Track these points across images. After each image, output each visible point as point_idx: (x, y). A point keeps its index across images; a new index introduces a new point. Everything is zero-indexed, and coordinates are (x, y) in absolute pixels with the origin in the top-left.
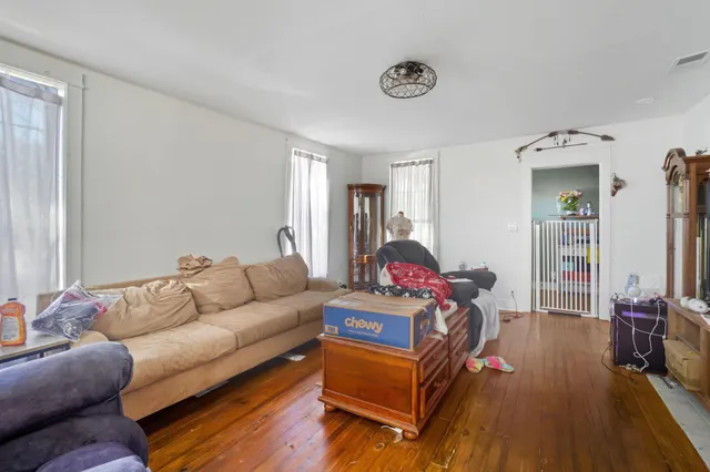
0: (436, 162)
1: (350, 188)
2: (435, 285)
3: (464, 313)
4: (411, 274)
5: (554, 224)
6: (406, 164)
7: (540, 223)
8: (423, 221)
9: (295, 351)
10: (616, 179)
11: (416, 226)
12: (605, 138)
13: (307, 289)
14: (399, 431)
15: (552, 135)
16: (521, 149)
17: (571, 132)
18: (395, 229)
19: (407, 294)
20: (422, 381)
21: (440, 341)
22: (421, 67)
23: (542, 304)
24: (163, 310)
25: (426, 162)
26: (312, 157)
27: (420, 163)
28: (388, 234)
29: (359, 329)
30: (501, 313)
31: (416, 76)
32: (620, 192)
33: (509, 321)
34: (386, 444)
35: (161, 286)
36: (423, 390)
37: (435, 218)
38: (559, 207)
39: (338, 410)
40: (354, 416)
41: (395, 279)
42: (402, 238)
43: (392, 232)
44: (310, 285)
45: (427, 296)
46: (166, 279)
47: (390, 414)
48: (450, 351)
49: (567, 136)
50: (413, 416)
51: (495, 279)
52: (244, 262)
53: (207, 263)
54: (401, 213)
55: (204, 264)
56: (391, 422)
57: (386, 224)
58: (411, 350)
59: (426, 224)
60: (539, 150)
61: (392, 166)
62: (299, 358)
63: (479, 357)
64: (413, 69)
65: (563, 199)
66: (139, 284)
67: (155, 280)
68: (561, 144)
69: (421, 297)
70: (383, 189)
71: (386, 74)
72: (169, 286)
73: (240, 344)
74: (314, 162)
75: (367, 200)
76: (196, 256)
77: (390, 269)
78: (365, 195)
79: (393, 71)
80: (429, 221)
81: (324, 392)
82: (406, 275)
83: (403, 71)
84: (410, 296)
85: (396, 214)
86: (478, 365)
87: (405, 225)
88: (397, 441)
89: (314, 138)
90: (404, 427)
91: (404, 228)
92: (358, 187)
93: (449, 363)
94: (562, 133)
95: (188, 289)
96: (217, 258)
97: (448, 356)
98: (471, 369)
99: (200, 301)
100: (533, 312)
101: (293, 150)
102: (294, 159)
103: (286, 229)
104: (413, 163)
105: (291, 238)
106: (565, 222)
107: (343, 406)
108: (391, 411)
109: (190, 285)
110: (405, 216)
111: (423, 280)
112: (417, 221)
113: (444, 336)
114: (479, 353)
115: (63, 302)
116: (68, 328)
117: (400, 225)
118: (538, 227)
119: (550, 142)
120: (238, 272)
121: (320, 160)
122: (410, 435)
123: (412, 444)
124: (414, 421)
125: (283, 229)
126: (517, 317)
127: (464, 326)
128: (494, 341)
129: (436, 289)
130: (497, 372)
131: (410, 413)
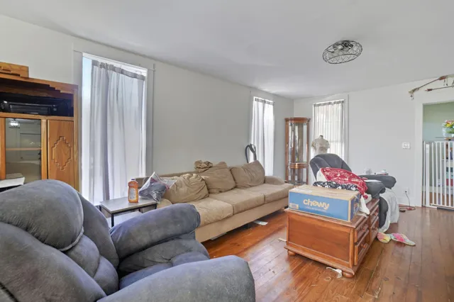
0: (347, 102)
1: (287, 120)
2: (357, 183)
3: (376, 203)
4: (339, 175)
5: (439, 144)
6: (324, 104)
7: (430, 143)
8: (336, 141)
9: (262, 219)
11: (332, 145)
13: (264, 182)
14: (339, 271)
15: (442, 78)
16: (414, 90)
18: (318, 146)
19: (340, 187)
20: (356, 241)
21: (365, 218)
22: (351, 43)
23: (431, 202)
24: (192, 190)
25: (338, 103)
26: (265, 102)
27: (335, 103)
28: (312, 150)
29: (313, 206)
30: (400, 206)
31: (347, 48)
33: (404, 211)
34: (332, 278)
35: (189, 177)
36: (357, 247)
37: (346, 139)
38: (444, 131)
39: (296, 255)
40: (308, 259)
41: (328, 178)
42: (322, 153)
43: (315, 148)
44: (266, 181)
45: (354, 189)
46: (191, 173)
47: (334, 260)
48: (370, 225)
50: (350, 262)
51: (395, 182)
52: (229, 165)
53: (211, 165)
54: (322, 136)
55: (209, 166)
56: (335, 265)
57: (311, 143)
58: (349, 221)
59: (339, 144)
60: (429, 90)
61: (315, 105)
62: (264, 224)
63: (386, 233)
64: (346, 44)
65: (448, 125)
66: (179, 175)
67: (186, 173)
68: (450, 84)
69: (350, 189)
70: (308, 121)
71: (327, 50)
72: (193, 178)
73: (236, 212)
74: (266, 105)
75: (297, 128)
76: (203, 161)
77: (323, 172)
78: (296, 124)
79: (332, 47)
80: (341, 142)
81: (288, 244)
82: (336, 176)
83: (340, 47)
84: (342, 188)
85: (318, 136)
86: (387, 238)
87: (324, 144)
88: (339, 277)
89: (266, 90)
90: (344, 269)
91: (324, 146)
92: (291, 119)
93: (369, 233)
94: (452, 76)
95: (203, 179)
96: (215, 162)
97: (368, 229)
98: (382, 240)
99: (209, 186)
100: (423, 207)
101: (254, 98)
102: (255, 103)
103: (250, 146)
104: (330, 103)
105: (254, 152)
106: (449, 142)
107: (300, 252)
108: (335, 258)
109: (203, 177)
110: (324, 138)
111: (347, 179)
112: (333, 142)
113: (367, 215)
114: (385, 230)
115: (151, 183)
116: (155, 196)
117: (321, 144)
118: (428, 146)
119: (440, 84)
120: (227, 171)
121: (269, 103)
122: (347, 274)
123: (350, 280)
124: (351, 266)
125: (248, 146)
126: (410, 209)
127: (376, 211)
128: (395, 223)
129: (358, 185)
130: (401, 244)
131: (348, 261)
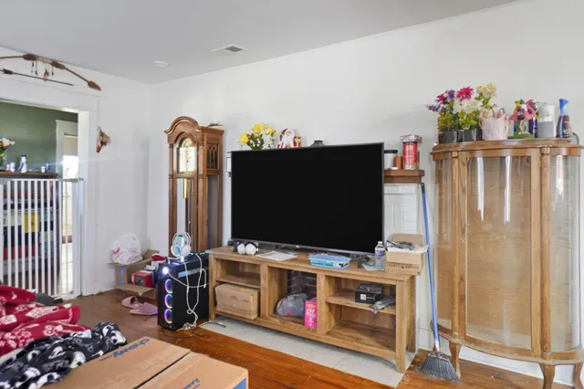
10: (102, 134)
12: (92, 85)
15: (29, 57)
17: (56, 64)
32: (104, 148)
49: (50, 68)
60: (7, 72)
68: (41, 74)
94: (44, 60)
119: (25, 67)
